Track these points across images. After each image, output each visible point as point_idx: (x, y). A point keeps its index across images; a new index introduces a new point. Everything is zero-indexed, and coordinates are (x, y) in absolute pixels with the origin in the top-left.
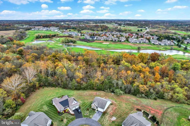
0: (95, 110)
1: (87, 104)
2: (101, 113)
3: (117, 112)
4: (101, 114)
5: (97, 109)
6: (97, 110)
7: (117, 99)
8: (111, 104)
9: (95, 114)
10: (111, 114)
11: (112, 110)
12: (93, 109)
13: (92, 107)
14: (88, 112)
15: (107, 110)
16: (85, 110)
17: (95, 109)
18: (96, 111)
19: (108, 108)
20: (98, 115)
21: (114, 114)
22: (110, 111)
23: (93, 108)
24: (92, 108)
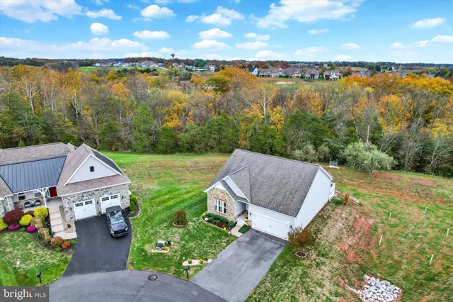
0: (231, 225)
1: (185, 196)
2: (269, 245)
3: (390, 248)
4: (271, 251)
5: (241, 222)
6: (246, 229)
7: (359, 186)
8: (337, 202)
9: (229, 251)
10: (352, 254)
11: (351, 230)
12: (216, 218)
13: (211, 210)
14: (176, 234)
15: (318, 231)
16: (163, 221)
17: (230, 219)
18: (235, 232)
19: (321, 217)
20: (247, 254)
21: (366, 257)
22: (339, 239)
23: (217, 213)
24: (208, 216)
